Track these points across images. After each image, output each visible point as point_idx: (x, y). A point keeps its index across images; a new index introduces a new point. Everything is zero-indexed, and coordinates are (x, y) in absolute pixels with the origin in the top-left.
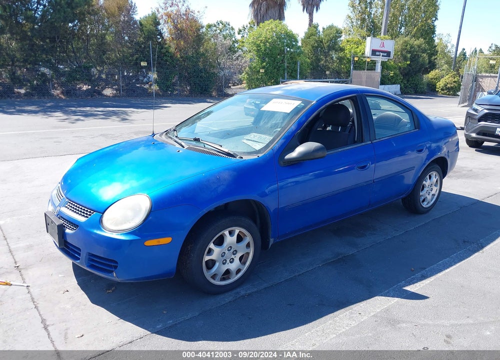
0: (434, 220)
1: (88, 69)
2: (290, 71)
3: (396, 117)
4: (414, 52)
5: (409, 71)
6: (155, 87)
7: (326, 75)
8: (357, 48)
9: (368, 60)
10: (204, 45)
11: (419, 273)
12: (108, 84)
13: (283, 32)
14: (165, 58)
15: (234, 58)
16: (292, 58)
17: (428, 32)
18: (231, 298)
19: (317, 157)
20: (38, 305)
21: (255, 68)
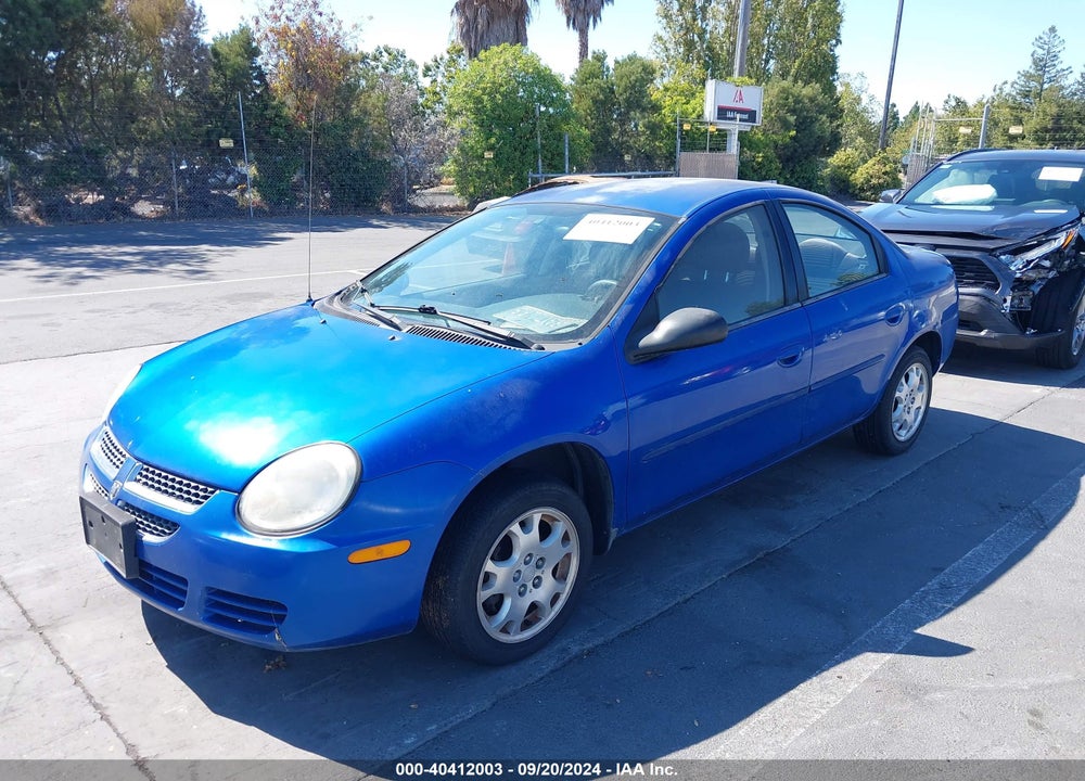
0: (926, 464)
1: (95, 155)
2: (549, 156)
3: (833, 248)
4: (801, 111)
5: (796, 151)
6: (253, 196)
7: (623, 163)
8: (687, 103)
9: (711, 129)
10: (359, 101)
11: (934, 581)
12: (143, 189)
13: (531, 70)
14: (273, 130)
15: (427, 128)
16: (551, 128)
17: (824, 69)
18: (553, 664)
19: (708, 340)
20: (107, 712)
21: (472, 148)
